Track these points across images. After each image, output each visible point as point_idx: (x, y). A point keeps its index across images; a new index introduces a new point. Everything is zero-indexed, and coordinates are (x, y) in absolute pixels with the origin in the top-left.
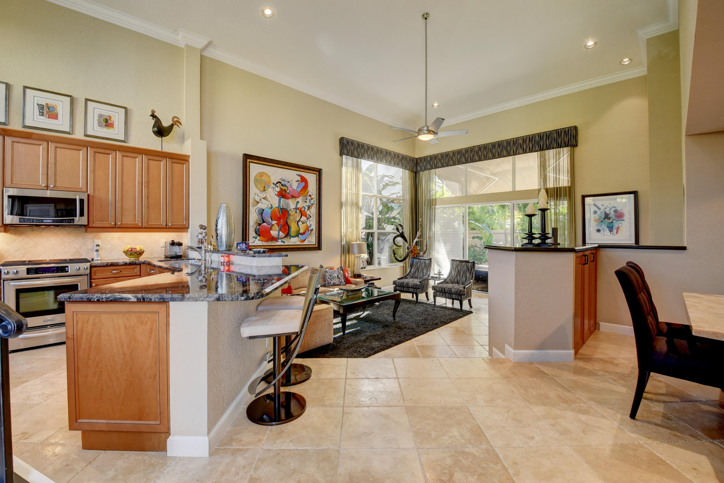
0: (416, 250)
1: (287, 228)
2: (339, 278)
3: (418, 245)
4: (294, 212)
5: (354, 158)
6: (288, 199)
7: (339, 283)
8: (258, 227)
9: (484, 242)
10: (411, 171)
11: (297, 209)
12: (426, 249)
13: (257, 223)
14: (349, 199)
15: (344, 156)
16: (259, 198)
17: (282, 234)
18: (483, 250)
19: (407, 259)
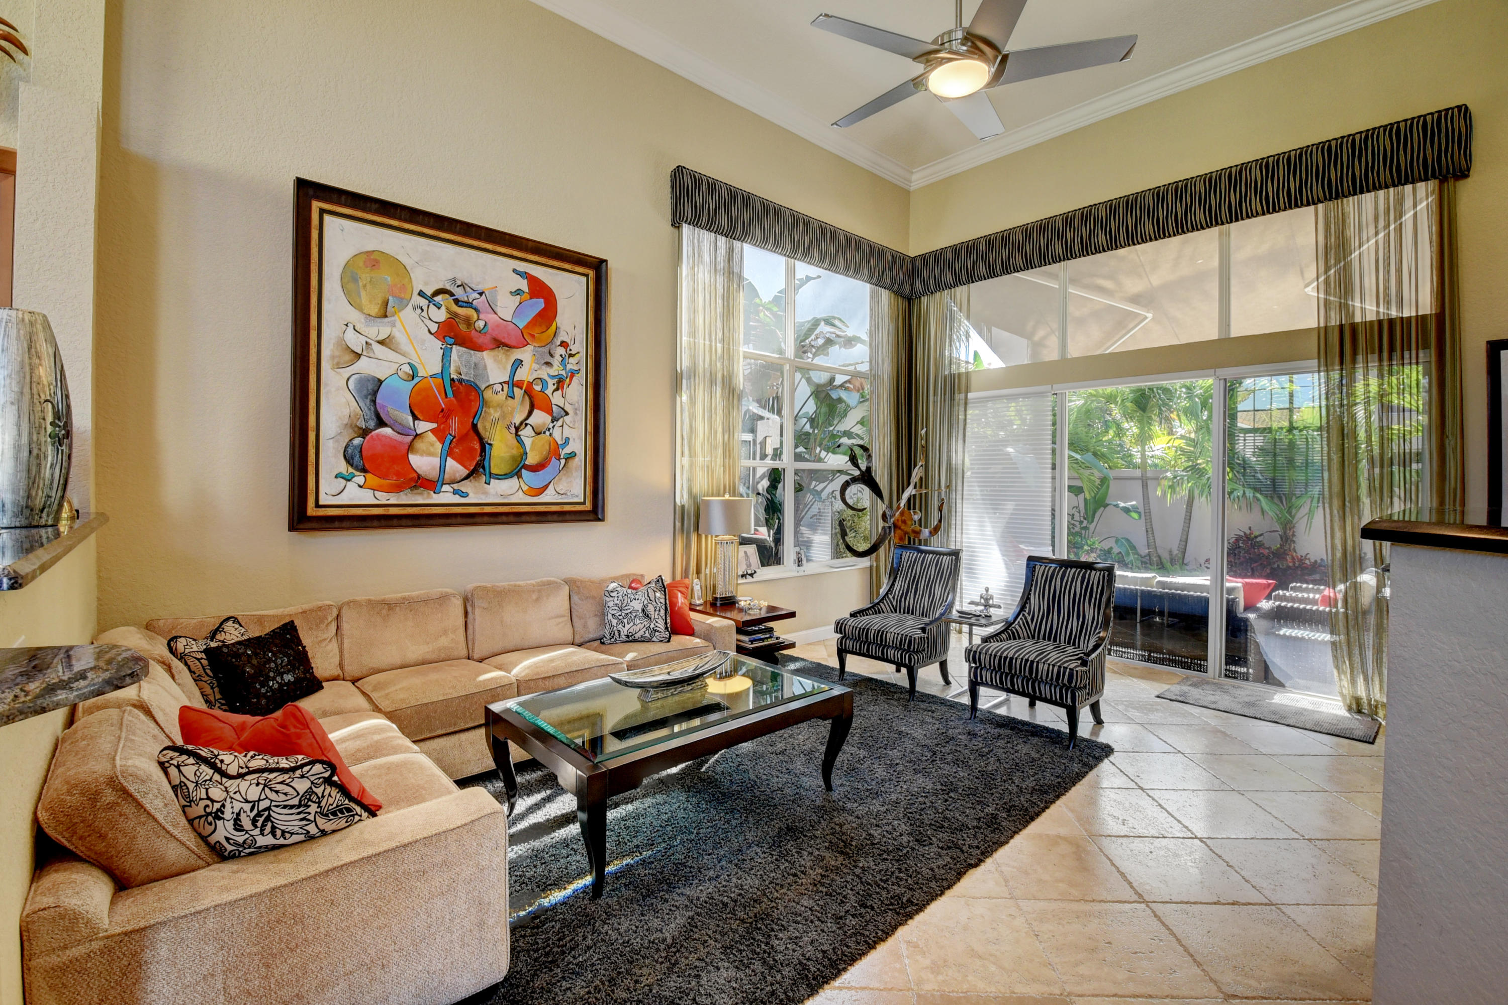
0: (909, 523)
1: (477, 446)
2: (647, 616)
3: (914, 508)
4: (502, 396)
5: (719, 237)
6: (478, 348)
7: (647, 635)
8: (357, 441)
9: (1085, 499)
10: (896, 293)
11: (513, 384)
12: (940, 521)
13: (352, 426)
14: (701, 363)
15: (685, 227)
16: (363, 340)
17: (454, 467)
18: (1081, 522)
19: (882, 550)
